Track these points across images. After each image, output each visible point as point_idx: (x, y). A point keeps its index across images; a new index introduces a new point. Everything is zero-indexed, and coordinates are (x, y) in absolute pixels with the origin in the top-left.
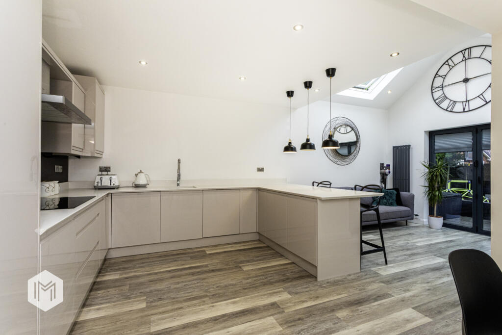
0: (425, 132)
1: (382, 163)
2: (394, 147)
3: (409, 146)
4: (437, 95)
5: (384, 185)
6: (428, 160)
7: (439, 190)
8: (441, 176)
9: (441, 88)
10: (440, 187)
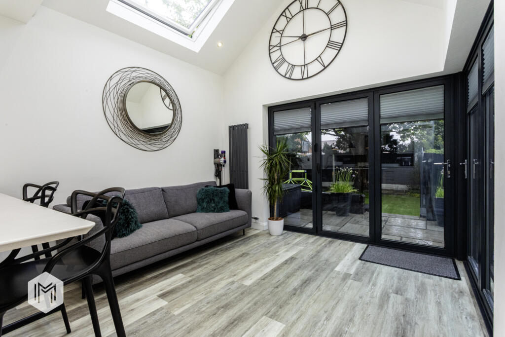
0: (264, 106)
1: (216, 149)
2: (230, 127)
3: (246, 126)
4: (275, 56)
5: (218, 180)
6: (268, 144)
7: (278, 183)
8: (280, 164)
9: (279, 48)
10: (280, 179)
